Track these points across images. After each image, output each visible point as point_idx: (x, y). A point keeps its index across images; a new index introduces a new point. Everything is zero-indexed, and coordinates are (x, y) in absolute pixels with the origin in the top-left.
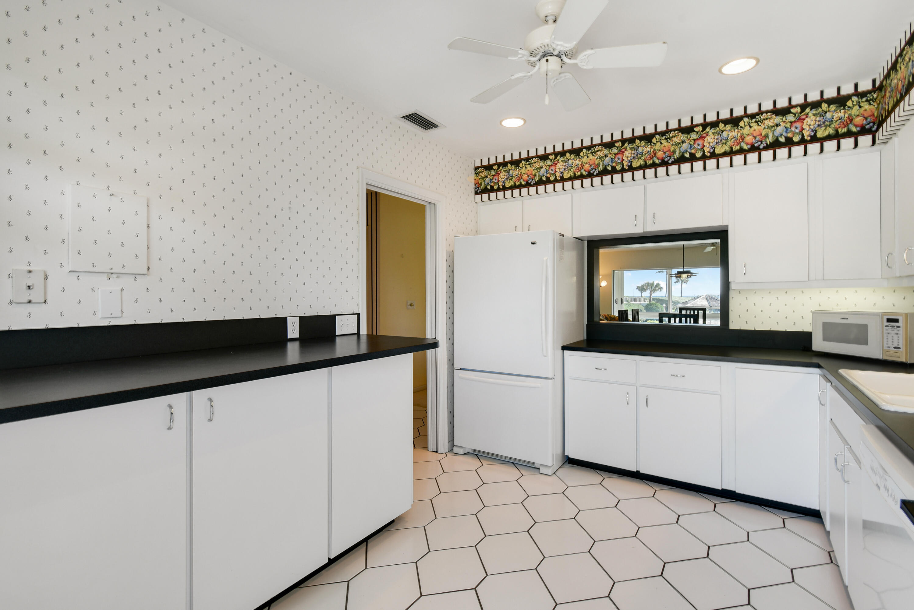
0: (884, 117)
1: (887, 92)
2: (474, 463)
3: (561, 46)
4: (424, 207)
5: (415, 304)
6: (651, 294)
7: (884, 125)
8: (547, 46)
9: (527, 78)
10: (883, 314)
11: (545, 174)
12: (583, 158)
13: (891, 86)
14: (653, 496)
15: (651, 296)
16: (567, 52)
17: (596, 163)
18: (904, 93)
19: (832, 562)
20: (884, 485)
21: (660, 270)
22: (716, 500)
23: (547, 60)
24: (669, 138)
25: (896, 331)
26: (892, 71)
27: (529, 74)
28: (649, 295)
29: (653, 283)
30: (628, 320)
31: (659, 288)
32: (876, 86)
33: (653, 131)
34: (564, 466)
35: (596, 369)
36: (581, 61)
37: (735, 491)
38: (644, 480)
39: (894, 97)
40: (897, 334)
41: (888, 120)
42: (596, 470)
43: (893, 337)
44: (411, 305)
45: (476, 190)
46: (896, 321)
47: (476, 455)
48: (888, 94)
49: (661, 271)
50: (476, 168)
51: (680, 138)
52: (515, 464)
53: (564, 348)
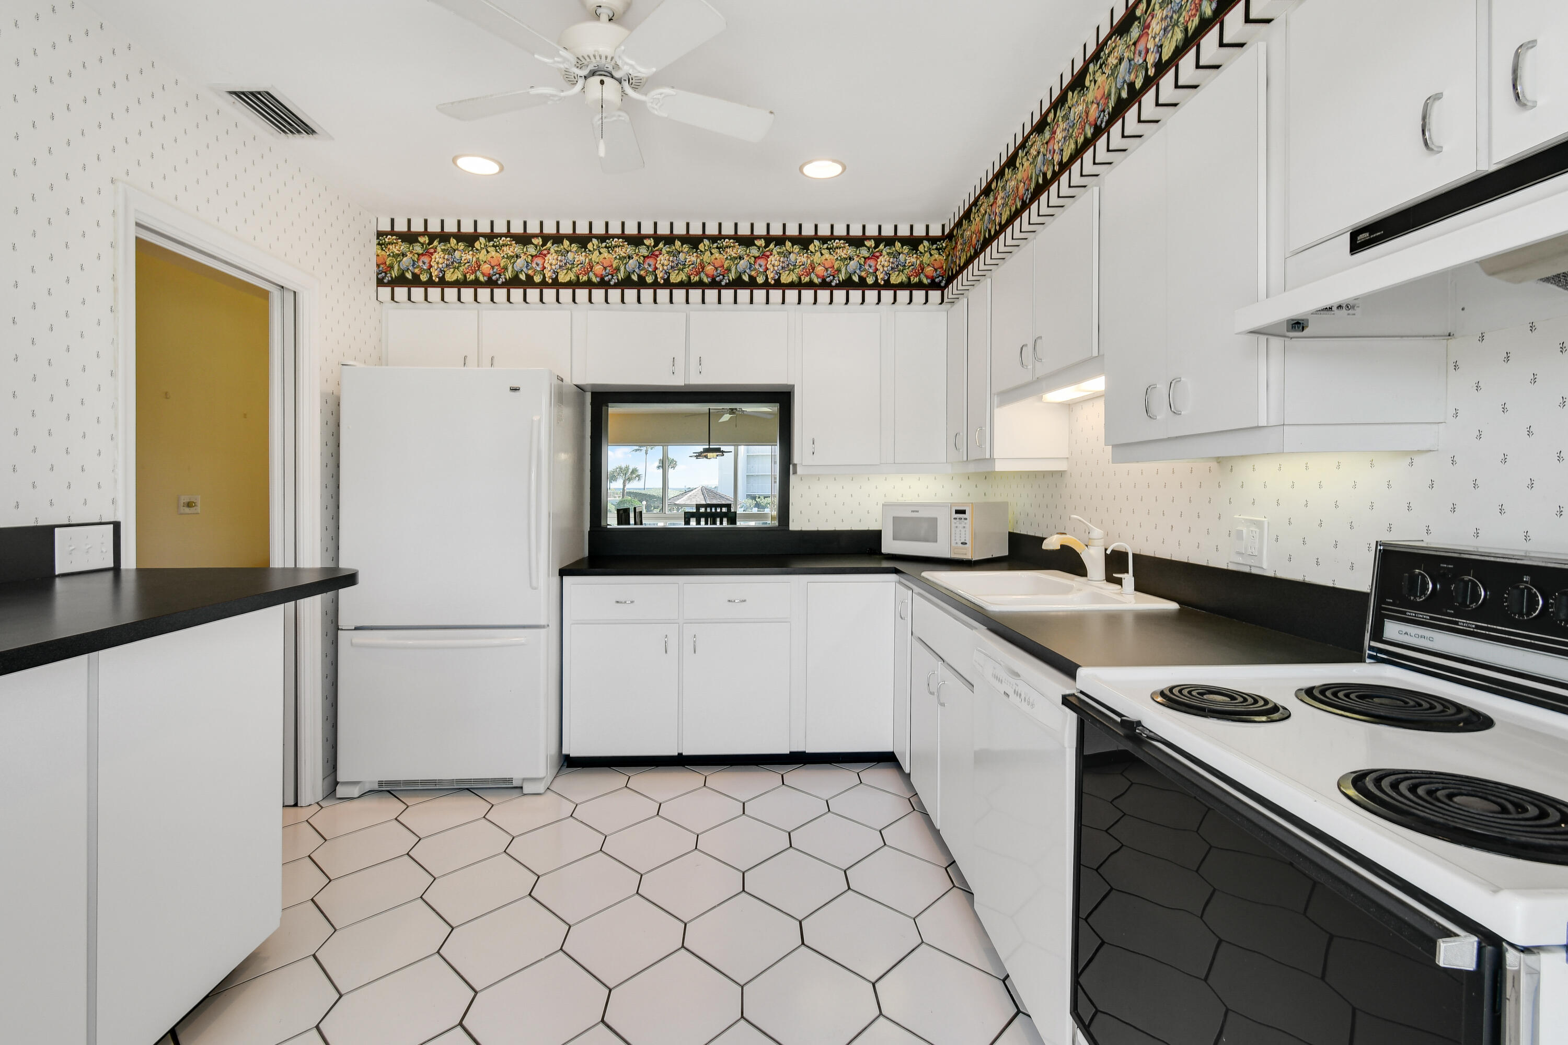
0: (954, 273)
1: (959, 244)
2: (392, 807)
3: (628, 66)
4: (265, 294)
5: (199, 504)
6: (624, 486)
7: (955, 282)
8: (604, 58)
9: (556, 99)
10: (952, 505)
11: (525, 269)
12: (593, 254)
13: (963, 238)
14: (705, 785)
15: (625, 489)
16: (632, 79)
17: (614, 266)
18: (978, 250)
19: (914, 810)
20: (1015, 691)
21: (637, 448)
22: (782, 769)
23: (602, 82)
24: (722, 248)
25: (963, 525)
26: (964, 221)
27: (562, 94)
28: (622, 487)
29: (627, 468)
30: (629, 524)
31: (637, 476)
32: (946, 234)
33: (700, 232)
34: (561, 771)
35: (618, 602)
36: (652, 100)
37: (805, 752)
38: (686, 766)
39: (967, 252)
40: (964, 527)
41: (960, 277)
42: (613, 768)
43: (960, 531)
44: (189, 505)
45: (380, 276)
46: (963, 512)
47: (389, 791)
48: (959, 247)
49: (639, 450)
50: (380, 234)
51: (737, 251)
52: (472, 790)
53: (563, 572)
